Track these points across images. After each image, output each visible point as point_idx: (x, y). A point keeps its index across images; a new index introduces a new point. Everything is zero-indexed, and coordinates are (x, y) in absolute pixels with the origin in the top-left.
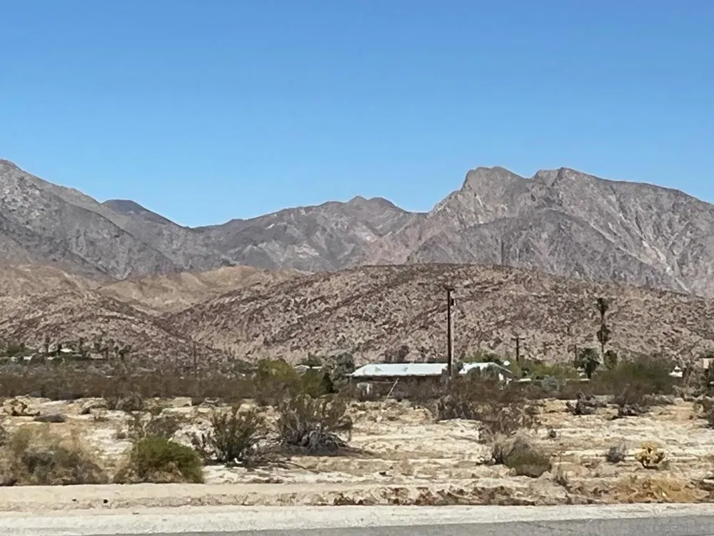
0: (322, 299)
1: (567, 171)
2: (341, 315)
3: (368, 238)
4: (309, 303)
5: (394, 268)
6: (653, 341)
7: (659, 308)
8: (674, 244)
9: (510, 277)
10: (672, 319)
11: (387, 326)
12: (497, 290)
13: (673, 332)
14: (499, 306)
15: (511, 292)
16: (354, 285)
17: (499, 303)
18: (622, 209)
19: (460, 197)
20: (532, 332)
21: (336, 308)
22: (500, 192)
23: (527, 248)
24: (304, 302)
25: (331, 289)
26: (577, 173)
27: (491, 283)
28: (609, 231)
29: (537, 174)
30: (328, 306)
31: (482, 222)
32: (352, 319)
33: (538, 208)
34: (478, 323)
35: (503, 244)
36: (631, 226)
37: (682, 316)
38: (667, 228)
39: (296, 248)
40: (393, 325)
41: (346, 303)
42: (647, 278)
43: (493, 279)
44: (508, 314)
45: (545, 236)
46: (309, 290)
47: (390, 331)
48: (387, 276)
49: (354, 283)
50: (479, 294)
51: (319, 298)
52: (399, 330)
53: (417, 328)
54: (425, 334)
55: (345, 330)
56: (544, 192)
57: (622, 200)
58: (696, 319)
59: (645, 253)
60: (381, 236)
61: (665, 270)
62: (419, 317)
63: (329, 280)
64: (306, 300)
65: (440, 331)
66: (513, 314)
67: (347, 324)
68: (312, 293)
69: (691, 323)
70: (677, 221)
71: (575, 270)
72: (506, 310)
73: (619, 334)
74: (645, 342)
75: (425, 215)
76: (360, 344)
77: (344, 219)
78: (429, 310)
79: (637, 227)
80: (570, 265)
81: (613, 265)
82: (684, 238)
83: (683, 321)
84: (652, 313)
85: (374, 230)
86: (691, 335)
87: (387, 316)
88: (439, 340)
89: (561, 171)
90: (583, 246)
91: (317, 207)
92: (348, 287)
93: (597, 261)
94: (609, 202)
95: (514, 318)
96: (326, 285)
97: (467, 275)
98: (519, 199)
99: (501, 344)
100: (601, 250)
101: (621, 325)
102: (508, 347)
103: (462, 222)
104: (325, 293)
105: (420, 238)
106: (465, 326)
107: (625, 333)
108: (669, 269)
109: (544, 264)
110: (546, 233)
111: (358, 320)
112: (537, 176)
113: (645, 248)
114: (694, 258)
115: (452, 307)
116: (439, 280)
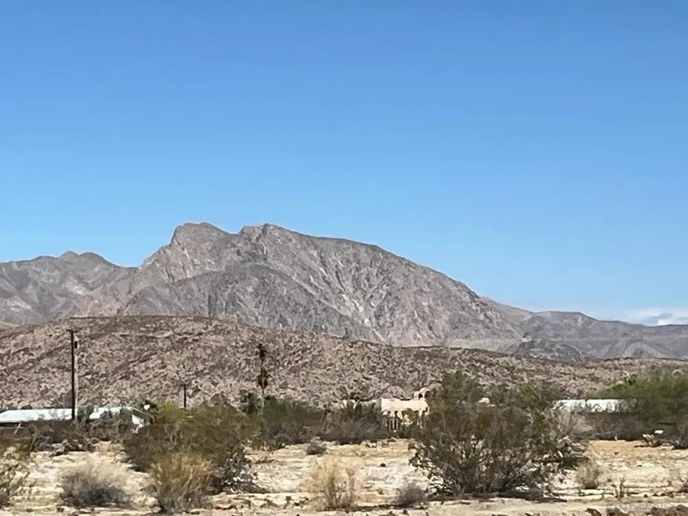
0: (26, 350)
1: (271, 227)
2: (44, 367)
3: (80, 292)
4: (13, 354)
5: (98, 320)
6: (344, 388)
7: (350, 356)
8: (371, 296)
9: (210, 328)
10: (363, 367)
11: (89, 377)
12: (197, 341)
13: (364, 380)
14: (199, 356)
15: (211, 343)
16: (58, 337)
17: (199, 353)
18: (324, 264)
19: (169, 252)
20: (229, 381)
21: (39, 359)
22: (207, 246)
23: (233, 300)
24: (8, 354)
25: (34, 341)
26: (280, 228)
27: (192, 334)
28: (311, 285)
29: (242, 230)
30: (31, 357)
31: (189, 276)
32: (55, 370)
33: (243, 262)
34: (177, 372)
35: (210, 297)
36: (331, 280)
37: (372, 364)
38: (366, 282)
39: (8, 301)
40: (96, 375)
41: (49, 354)
42: (346, 329)
43: (193, 330)
44: (207, 363)
45: (250, 289)
46: (13, 342)
47: (92, 381)
48: (91, 327)
49: (58, 334)
50: (180, 344)
51: (23, 350)
52: (101, 379)
53: (118, 378)
54: (126, 384)
55: (47, 381)
56: (249, 247)
57: (323, 255)
58: (385, 367)
59: (344, 305)
60: (92, 289)
61: (363, 322)
62: (121, 367)
63: (32, 332)
64: (10, 351)
65: (140, 381)
66: (212, 364)
67: (51, 375)
68: (15, 345)
69: (380, 371)
70: (375, 274)
71: (279, 321)
72: (204, 360)
73: (312, 382)
74: (337, 389)
75: (135, 270)
76: (62, 394)
77: (56, 273)
78: (130, 360)
79: (337, 281)
80: (274, 318)
81: (314, 317)
82: (381, 291)
83: (373, 369)
84: (344, 361)
85: (86, 285)
86: (380, 382)
87: (89, 367)
88: (139, 390)
89: (265, 228)
90: (286, 299)
91: (30, 261)
92: (52, 339)
93: (300, 313)
94: (311, 256)
95: (213, 367)
96: (30, 336)
97: (169, 326)
98: (225, 254)
99: (200, 392)
100: (303, 302)
101: (314, 374)
102: (206, 396)
103: (170, 275)
104: (29, 345)
105: (130, 292)
106: (166, 375)
107: (317, 381)
108: (367, 321)
109: (249, 317)
110: (251, 287)
111: (61, 370)
112: (242, 232)
113: (344, 301)
114: (390, 309)
115: (75, 350)
116: (140, 332)
